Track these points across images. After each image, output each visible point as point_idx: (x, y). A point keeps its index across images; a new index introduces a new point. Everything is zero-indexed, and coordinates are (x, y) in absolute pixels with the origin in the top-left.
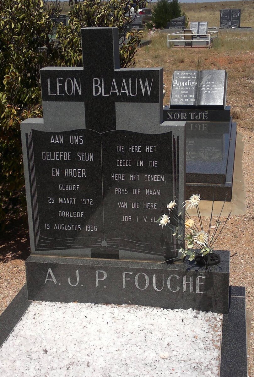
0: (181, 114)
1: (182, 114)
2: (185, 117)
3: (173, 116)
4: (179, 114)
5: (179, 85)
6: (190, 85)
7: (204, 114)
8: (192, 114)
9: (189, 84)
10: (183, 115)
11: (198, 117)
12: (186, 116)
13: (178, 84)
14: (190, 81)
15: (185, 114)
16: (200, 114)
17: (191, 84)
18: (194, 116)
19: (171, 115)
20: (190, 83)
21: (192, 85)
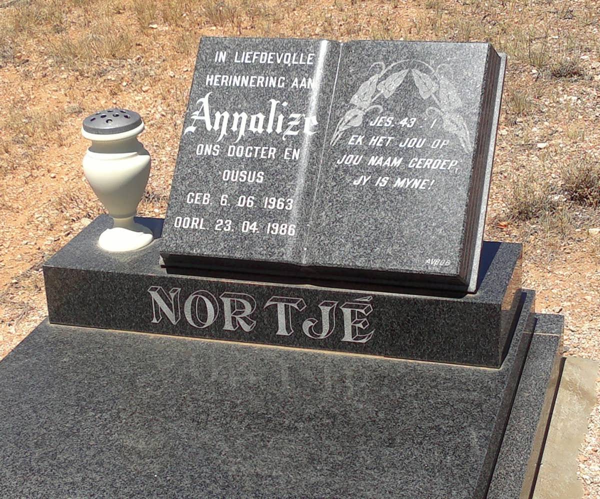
0: (221, 304)
1: (227, 302)
2: (244, 319)
3: (178, 308)
4: (213, 302)
5: (216, 127)
6: (279, 130)
7: (347, 312)
8: (281, 307)
9: (274, 129)
10: (233, 308)
11: (318, 327)
12: (252, 316)
13: (213, 124)
14: (279, 108)
15: (242, 306)
16: (325, 311)
17: (285, 127)
18: (295, 319)
19: (169, 305)
20: (281, 117)
21: (289, 132)
